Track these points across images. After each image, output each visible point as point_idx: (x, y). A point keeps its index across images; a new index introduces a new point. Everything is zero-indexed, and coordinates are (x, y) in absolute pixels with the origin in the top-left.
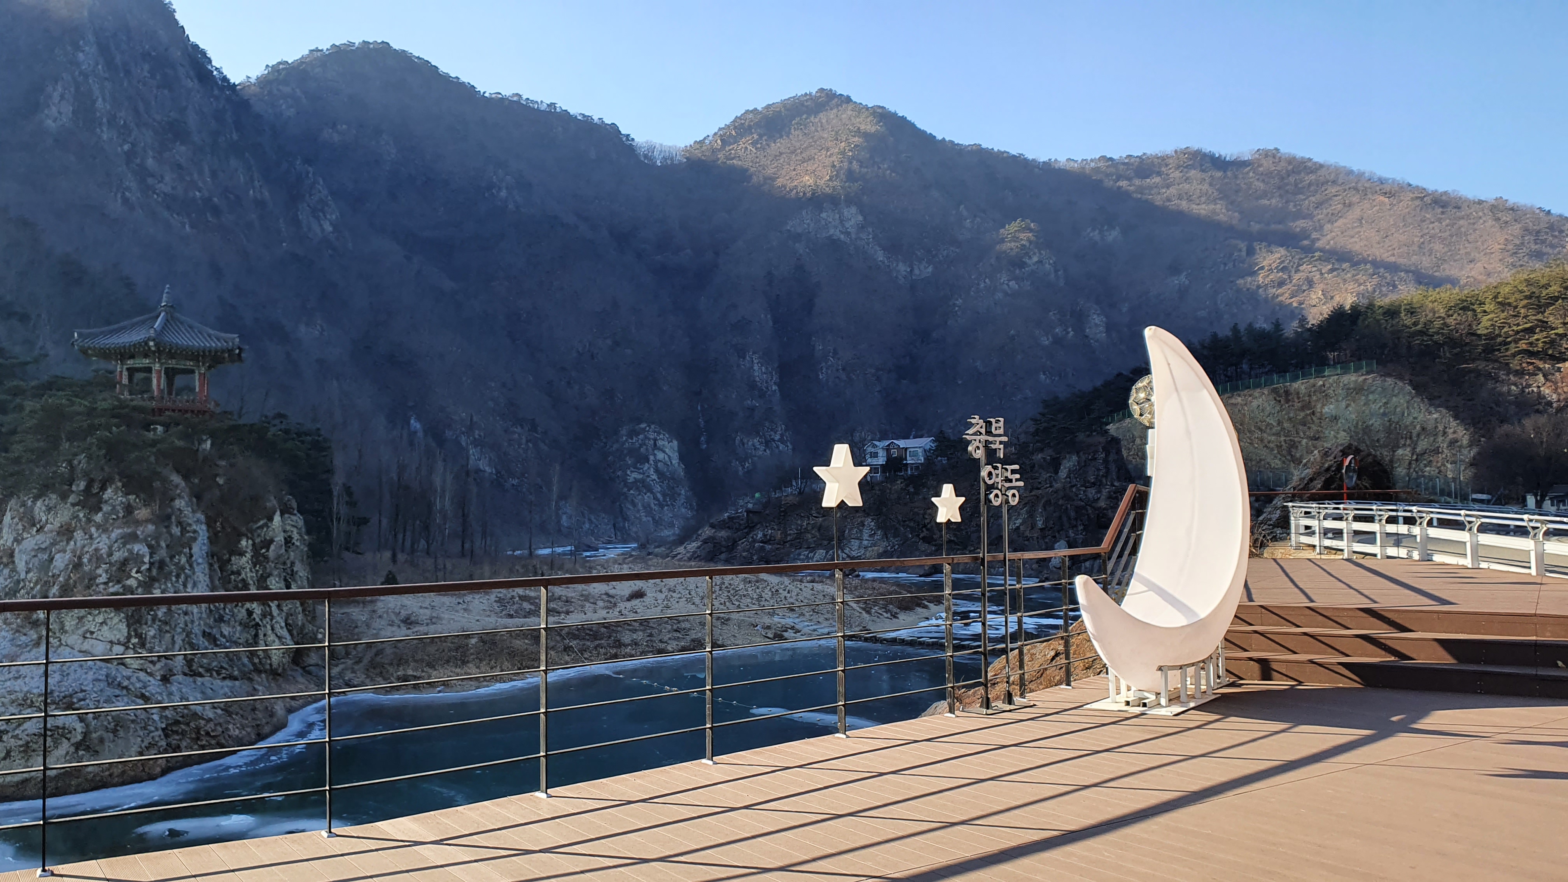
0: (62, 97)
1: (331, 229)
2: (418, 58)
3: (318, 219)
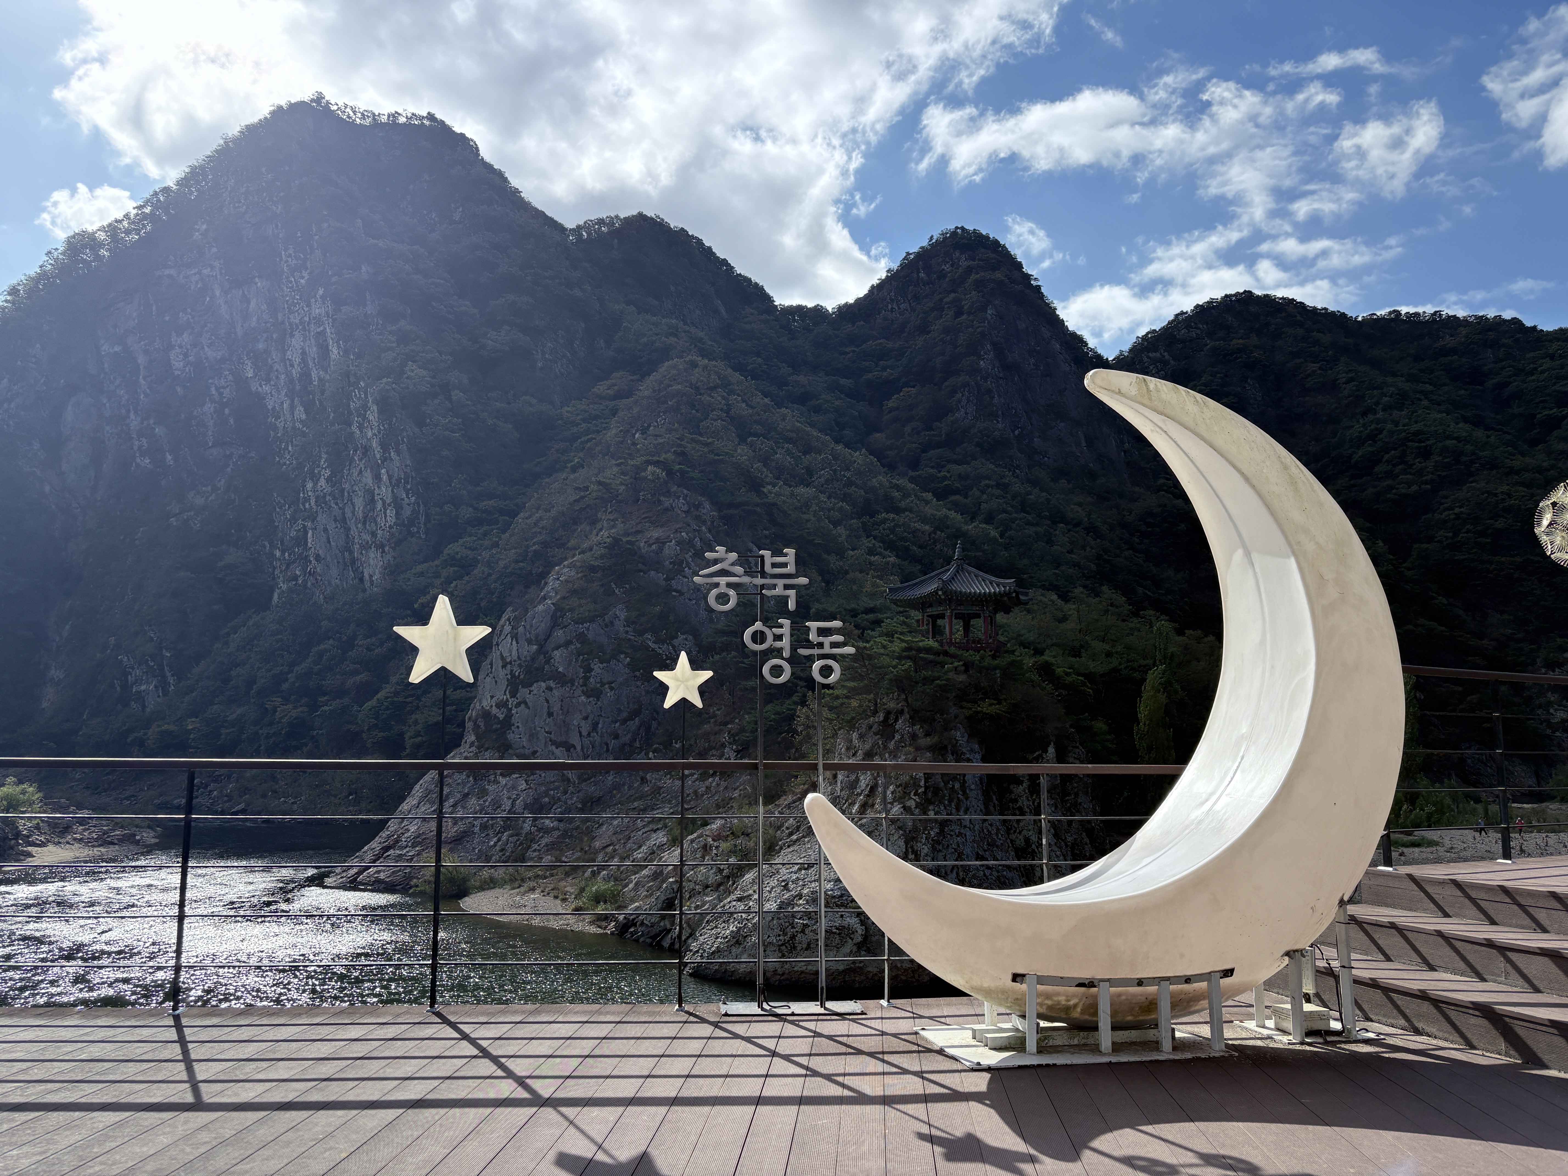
0: (968, 401)
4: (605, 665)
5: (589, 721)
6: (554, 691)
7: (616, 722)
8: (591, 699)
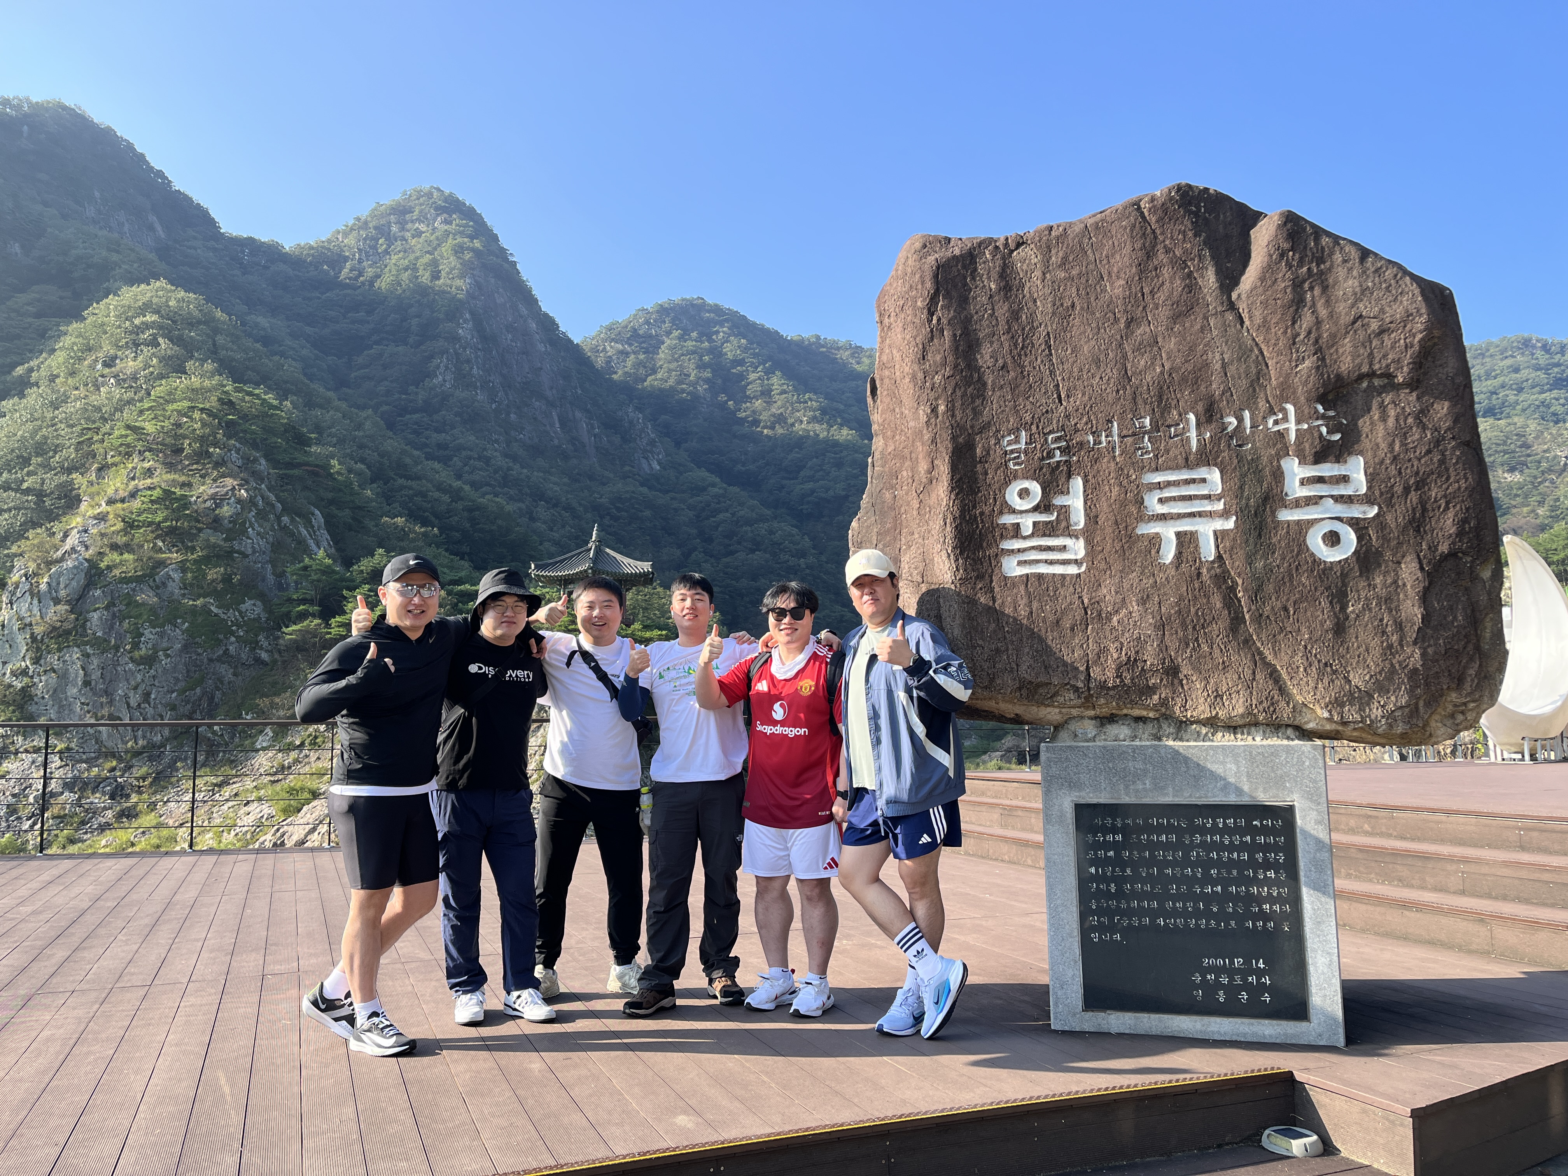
0: (447, 368)
1: (658, 467)
2: (729, 309)
3: (647, 458)
4: (157, 629)
5: (140, 691)
6: (92, 658)
7: (173, 692)
8: (142, 667)
